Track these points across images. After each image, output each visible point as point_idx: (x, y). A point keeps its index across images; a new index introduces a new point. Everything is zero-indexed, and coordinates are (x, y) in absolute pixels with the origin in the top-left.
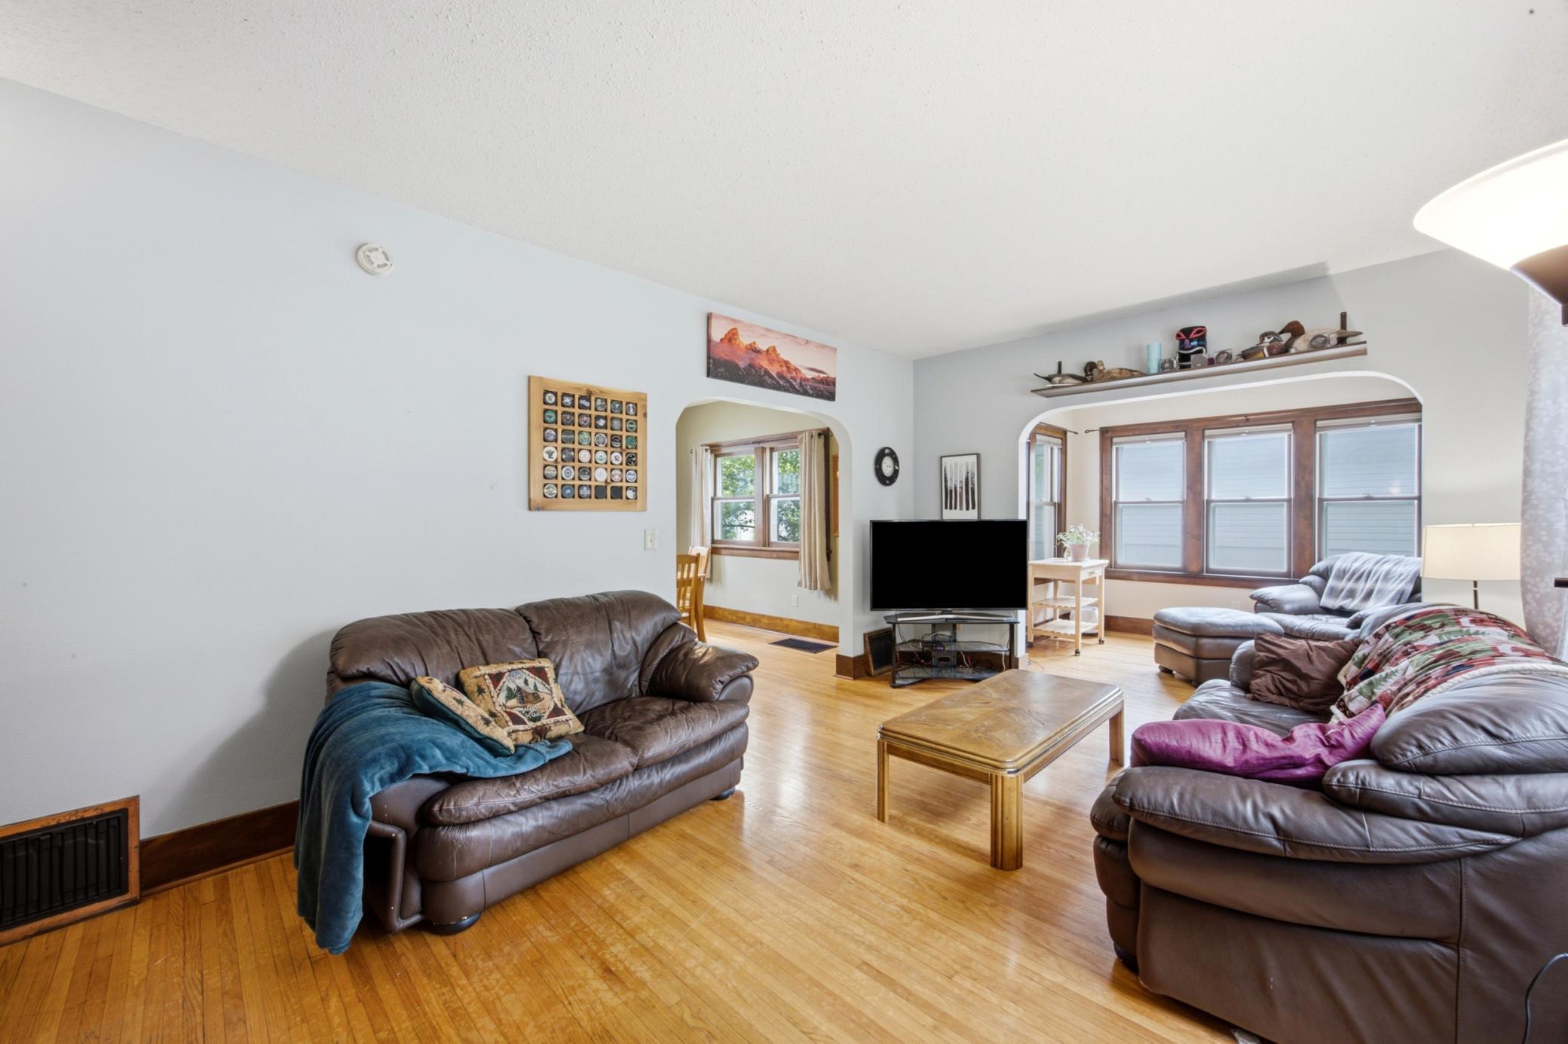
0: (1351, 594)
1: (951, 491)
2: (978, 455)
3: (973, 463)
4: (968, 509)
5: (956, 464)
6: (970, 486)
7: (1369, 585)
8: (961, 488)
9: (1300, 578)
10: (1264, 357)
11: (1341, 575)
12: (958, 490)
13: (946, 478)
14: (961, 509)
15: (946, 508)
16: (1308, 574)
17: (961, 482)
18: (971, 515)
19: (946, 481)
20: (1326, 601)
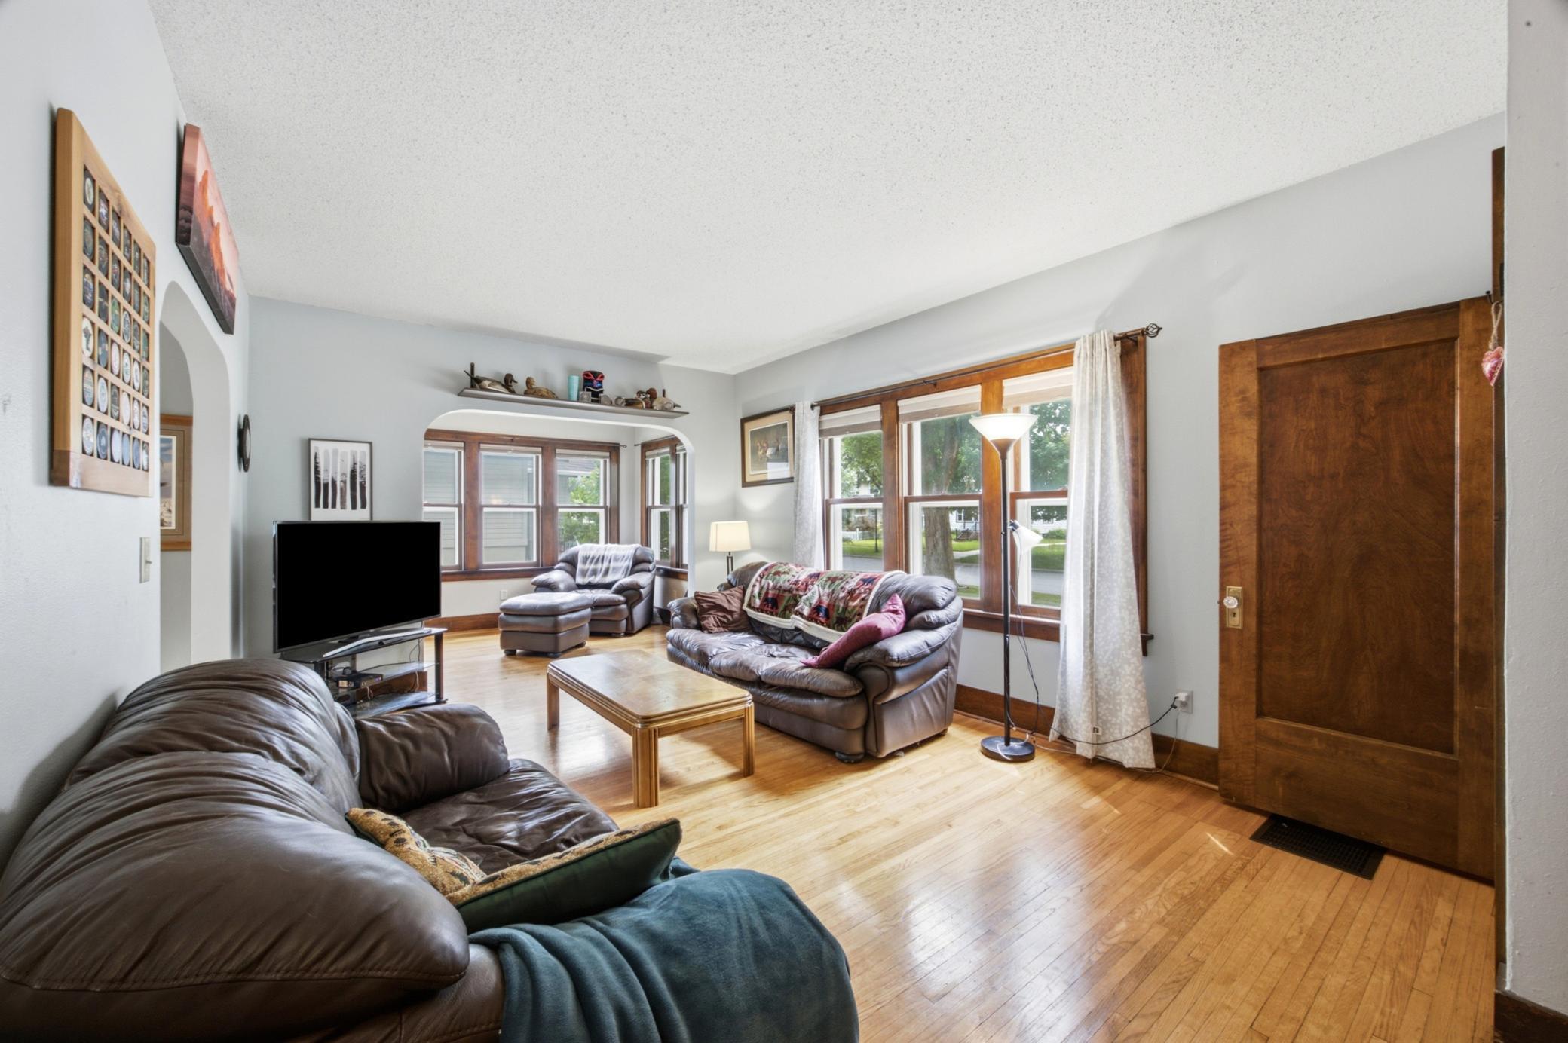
0: (594, 573)
1: (326, 486)
2: (370, 444)
3: (363, 453)
4: (354, 507)
5: (335, 452)
6: (358, 480)
7: (605, 564)
8: (344, 482)
9: (554, 565)
10: (642, 408)
11: (586, 559)
12: (339, 485)
13: (316, 467)
14: (343, 506)
15: (317, 505)
16: (558, 563)
17: (344, 474)
18: (361, 515)
19: (317, 472)
20: (580, 580)
